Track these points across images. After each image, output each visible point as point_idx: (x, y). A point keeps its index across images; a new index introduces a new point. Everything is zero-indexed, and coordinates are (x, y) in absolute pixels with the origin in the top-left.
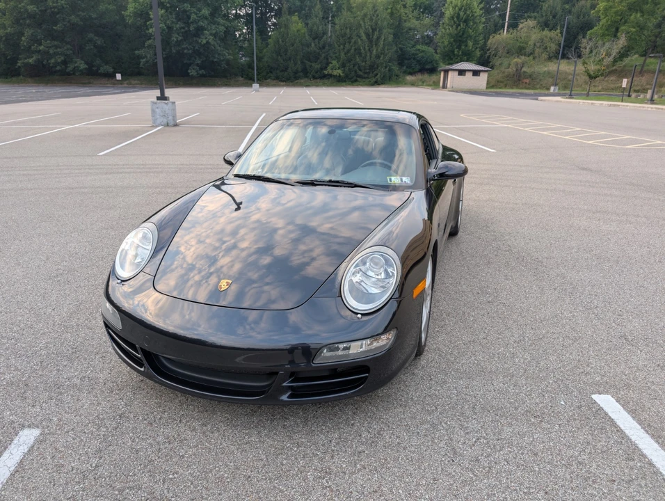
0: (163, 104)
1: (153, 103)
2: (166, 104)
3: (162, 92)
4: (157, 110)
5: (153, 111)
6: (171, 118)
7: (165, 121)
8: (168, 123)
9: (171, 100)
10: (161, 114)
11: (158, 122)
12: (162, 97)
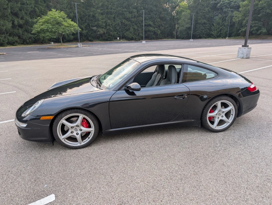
0: (244, 49)
1: (240, 48)
2: (245, 48)
3: (246, 43)
4: (240, 51)
5: (239, 52)
6: (245, 55)
7: (242, 56)
8: (243, 57)
9: (249, 47)
10: (242, 53)
11: (239, 56)
12: (245, 45)
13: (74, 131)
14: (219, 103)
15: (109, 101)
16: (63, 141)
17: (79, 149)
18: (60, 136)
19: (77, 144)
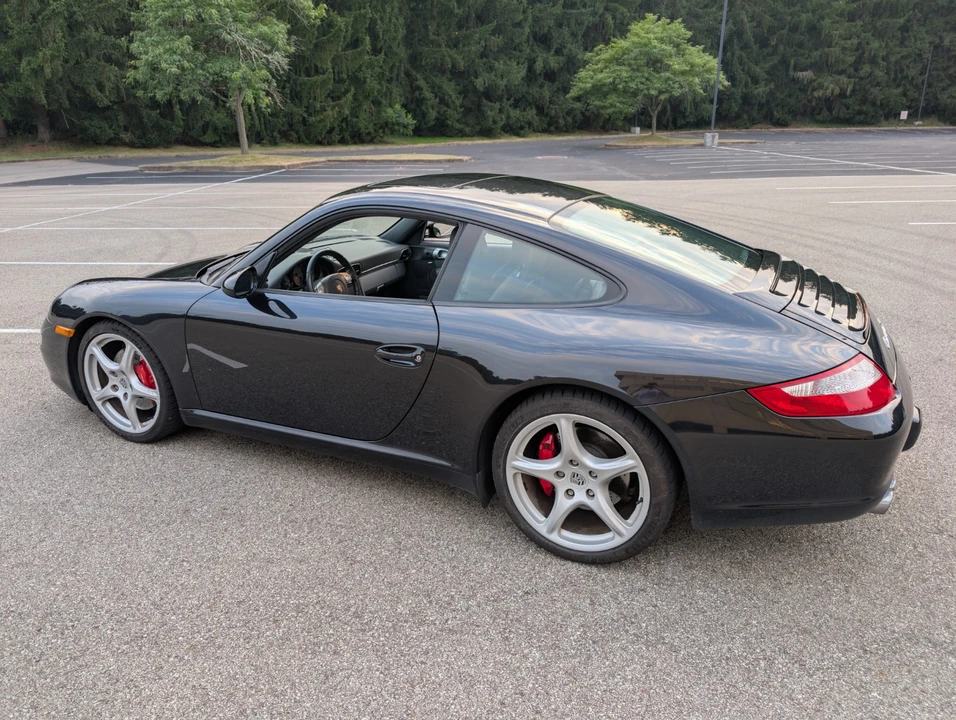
13: (120, 386)
14: (565, 425)
15: (186, 317)
16: (99, 404)
17: (131, 441)
18: (94, 388)
19: (128, 426)
